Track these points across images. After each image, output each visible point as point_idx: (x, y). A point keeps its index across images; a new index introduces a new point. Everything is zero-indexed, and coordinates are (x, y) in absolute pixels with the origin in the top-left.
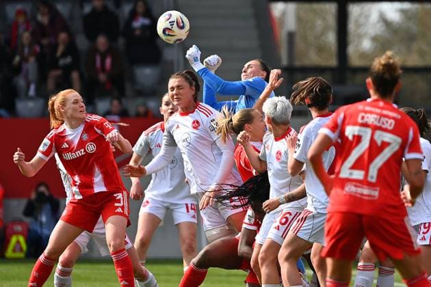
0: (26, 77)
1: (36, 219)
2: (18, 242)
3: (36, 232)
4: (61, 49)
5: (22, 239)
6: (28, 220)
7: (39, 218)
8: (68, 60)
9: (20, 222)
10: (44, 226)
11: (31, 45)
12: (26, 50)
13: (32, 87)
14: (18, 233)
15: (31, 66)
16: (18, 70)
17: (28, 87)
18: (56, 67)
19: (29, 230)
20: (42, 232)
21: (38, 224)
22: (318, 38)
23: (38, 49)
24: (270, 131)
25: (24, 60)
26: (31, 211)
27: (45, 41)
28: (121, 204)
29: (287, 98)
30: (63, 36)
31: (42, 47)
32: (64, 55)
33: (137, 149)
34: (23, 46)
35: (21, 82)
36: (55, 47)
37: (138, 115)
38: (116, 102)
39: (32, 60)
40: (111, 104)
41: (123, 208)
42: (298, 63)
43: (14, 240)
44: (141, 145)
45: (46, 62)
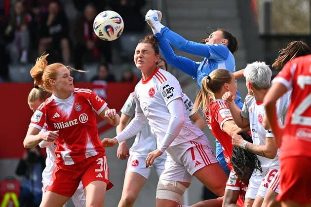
0: (19, 43)
1: (28, 177)
2: (11, 199)
3: (28, 190)
4: (51, 18)
5: (14, 196)
6: (20, 179)
7: (30, 177)
8: (58, 28)
9: (13, 181)
10: (35, 184)
11: (23, 14)
12: (19, 19)
13: (25, 54)
14: (10, 191)
15: (23, 34)
16: (11, 38)
17: (21, 54)
18: (47, 35)
19: (21, 188)
20: (33, 191)
21: (30, 183)
22: (292, 7)
23: (29, 17)
24: (251, 94)
25: (16, 28)
26: (23, 170)
27: (36, 11)
28: (101, 170)
29: (267, 64)
30: (53, 6)
31: (33, 15)
32: (54, 24)
33: (125, 110)
34: (15, 15)
35: (13, 49)
36: (45, 16)
37: (124, 80)
38: (103, 68)
39: (24, 28)
40: (99, 70)
41: (103, 173)
42: (274, 32)
43: (7, 197)
44: (129, 106)
45: (37, 31)
